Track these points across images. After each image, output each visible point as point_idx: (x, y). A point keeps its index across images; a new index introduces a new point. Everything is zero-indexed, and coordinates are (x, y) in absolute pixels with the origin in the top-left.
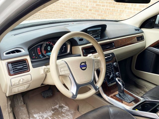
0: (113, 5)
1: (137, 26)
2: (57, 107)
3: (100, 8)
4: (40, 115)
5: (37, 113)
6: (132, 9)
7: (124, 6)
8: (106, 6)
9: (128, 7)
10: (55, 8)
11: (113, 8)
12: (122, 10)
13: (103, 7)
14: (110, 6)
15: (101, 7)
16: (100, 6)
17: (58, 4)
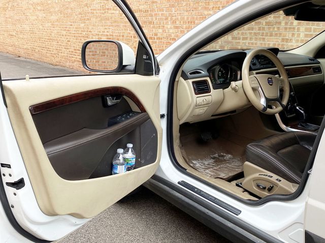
0: (261, 37)
1: (311, 56)
2: (216, 155)
3: (239, 42)
4: (199, 162)
5: (196, 160)
6: (294, 41)
7: (280, 38)
8: (249, 39)
9: (286, 39)
10: (157, 47)
11: (261, 42)
12: (277, 43)
13: (244, 41)
14: (256, 39)
15: (241, 41)
16: (239, 39)
17: (163, 41)
